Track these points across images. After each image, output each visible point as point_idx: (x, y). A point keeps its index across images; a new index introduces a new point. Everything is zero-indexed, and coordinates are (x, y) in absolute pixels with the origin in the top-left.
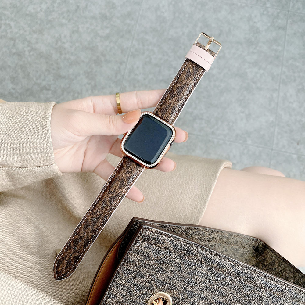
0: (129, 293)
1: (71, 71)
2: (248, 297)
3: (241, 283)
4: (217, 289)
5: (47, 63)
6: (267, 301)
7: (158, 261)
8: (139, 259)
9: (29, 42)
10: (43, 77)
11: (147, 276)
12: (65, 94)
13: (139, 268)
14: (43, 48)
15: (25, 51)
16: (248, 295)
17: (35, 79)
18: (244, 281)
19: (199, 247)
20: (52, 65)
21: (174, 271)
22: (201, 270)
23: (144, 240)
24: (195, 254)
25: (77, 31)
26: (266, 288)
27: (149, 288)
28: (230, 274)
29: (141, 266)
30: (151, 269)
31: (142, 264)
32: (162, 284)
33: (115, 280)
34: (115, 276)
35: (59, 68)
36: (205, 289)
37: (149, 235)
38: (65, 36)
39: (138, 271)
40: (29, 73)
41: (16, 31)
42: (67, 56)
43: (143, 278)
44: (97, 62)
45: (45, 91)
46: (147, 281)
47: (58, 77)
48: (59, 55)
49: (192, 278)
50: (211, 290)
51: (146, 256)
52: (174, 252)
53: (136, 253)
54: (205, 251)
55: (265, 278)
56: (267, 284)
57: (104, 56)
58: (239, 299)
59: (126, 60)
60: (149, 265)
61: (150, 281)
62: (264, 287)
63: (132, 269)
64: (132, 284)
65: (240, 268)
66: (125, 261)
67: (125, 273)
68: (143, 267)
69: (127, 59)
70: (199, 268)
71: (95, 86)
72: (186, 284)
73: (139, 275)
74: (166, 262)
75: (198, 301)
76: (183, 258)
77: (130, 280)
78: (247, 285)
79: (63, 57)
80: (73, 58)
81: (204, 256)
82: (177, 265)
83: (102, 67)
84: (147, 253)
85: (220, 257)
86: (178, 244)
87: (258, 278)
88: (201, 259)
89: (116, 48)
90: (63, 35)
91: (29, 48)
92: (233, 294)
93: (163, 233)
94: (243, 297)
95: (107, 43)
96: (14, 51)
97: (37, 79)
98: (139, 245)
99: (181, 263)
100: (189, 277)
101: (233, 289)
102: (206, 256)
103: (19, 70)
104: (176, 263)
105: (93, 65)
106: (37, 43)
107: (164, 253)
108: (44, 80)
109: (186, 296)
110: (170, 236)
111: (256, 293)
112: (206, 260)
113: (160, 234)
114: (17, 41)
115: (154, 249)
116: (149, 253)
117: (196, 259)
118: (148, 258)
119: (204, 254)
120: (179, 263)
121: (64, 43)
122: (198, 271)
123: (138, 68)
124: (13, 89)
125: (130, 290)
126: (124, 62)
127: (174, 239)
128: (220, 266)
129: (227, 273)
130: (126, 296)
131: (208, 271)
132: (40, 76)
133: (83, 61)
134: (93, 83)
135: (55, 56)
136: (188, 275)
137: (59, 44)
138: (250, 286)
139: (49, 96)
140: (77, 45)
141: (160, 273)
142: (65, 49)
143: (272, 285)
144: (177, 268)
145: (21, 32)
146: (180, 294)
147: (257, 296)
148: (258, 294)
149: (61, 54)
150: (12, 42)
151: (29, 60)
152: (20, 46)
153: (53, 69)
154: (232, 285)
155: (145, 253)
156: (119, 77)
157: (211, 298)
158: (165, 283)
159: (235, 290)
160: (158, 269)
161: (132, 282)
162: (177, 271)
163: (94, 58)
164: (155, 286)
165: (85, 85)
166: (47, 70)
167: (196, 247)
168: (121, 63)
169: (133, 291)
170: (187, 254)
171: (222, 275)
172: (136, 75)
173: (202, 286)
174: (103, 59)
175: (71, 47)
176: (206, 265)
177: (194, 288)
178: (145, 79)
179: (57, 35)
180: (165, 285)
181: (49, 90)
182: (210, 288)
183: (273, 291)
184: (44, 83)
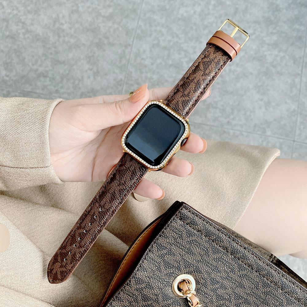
0: (158, 269)
1: (71, 55)
2: (265, 294)
3: (260, 278)
4: (237, 280)
5: (44, 46)
6: (281, 301)
7: (189, 242)
8: (173, 237)
9: (24, 23)
10: (39, 63)
11: (177, 255)
12: (65, 81)
13: (171, 245)
14: (39, 30)
15: (19, 34)
16: (265, 292)
17: (30, 64)
18: (263, 276)
19: (228, 235)
20: (49, 48)
21: (202, 255)
22: (226, 259)
23: (181, 218)
24: (223, 241)
25: (77, 11)
26: (283, 287)
27: (177, 267)
28: (252, 267)
29: (173, 244)
30: (182, 249)
31: (174, 242)
32: (189, 266)
33: (148, 254)
34: (149, 249)
35: (57, 53)
36: (227, 278)
37: (187, 214)
38: (64, 17)
39: (170, 248)
40: (24, 58)
41: (10, 11)
42: (67, 39)
43: (173, 256)
44: (99, 45)
45: (42, 79)
46: (176, 260)
47: (56, 62)
48: (57, 37)
49: (217, 265)
50: (232, 280)
51: (180, 235)
52: (205, 236)
53: (172, 230)
54: (232, 240)
55: (283, 277)
56: (284, 283)
57: (107, 38)
58: (256, 294)
59: (131, 43)
60: (181, 244)
61: (179, 261)
62: (281, 286)
63: (165, 245)
64: (162, 260)
65: (261, 263)
66: (160, 236)
67: (157, 248)
68: (175, 245)
69: (133, 42)
70: (224, 256)
71: (98, 72)
72: (211, 270)
73: (170, 253)
74: (196, 245)
75: (219, 290)
76: (211, 244)
77: (162, 256)
78: (265, 282)
79: (61, 40)
80: (72, 41)
81: (231, 245)
82: (206, 250)
83: (104, 50)
84: (181, 231)
85: (245, 248)
86: (210, 229)
87: (276, 276)
88: (228, 248)
89: (120, 29)
90: (61, 16)
91: (23, 31)
92: (251, 288)
93: (199, 215)
94: (259, 293)
95: (110, 24)
96: (7, 33)
97: (33, 65)
98: (176, 223)
99: (209, 248)
100: (215, 263)
101: (252, 283)
102: (232, 245)
103: (14, 55)
104: (205, 248)
105: (95, 49)
106: (32, 24)
107: (196, 236)
108: (40, 66)
109: (209, 282)
110: (204, 219)
111: (273, 291)
112: (232, 248)
113: (196, 216)
114: (10, 22)
115: (188, 230)
116: (183, 232)
117: (224, 246)
118: (181, 237)
119: (231, 243)
120: (207, 248)
121: (62, 24)
122: (223, 259)
123: (144, 51)
124: (7, 76)
125: (160, 266)
126: (129, 45)
127: (207, 223)
128: (244, 258)
129: (249, 266)
130: (155, 271)
131: (232, 260)
132: (37, 61)
133: (84, 45)
134: (95, 69)
135: (52, 39)
136: (214, 261)
137: (57, 25)
138: (268, 283)
139: (46, 84)
140: (77, 26)
141: (189, 254)
142: (63, 31)
143: (288, 286)
144: (205, 252)
145: (15, 12)
146: (203, 279)
147: (273, 295)
148: (274, 293)
149: (59, 37)
150: (5, 24)
151: (24, 43)
152: (14, 28)
153: (51, 54)
154: (251, 278)
155: (180, 231)
156: (124, 62)
157: (231, 289)
158: (192, 266)
159: (254, 285)
160: (188, 250)
161: (162, 258)
162: (205, 255)
163: (96, 41)
164: (183, 267)
165: (86, 71)
166: (44, 55)
167: (225, 235)
168: (126, 47)
169: (163, 268)
170: (216, 240)
171: (244, 267)
172: (143, 59)
173: (224, 275)
174: (106, 41)
175: (70, 28)
176: (231, 254)
177: (217, 275)
178: (152, 64)
179: (54, 16)
180: (192, 267)
181: (46, 77)
182: (231, 279)
183: (289, 292)
184: (41, 69)
